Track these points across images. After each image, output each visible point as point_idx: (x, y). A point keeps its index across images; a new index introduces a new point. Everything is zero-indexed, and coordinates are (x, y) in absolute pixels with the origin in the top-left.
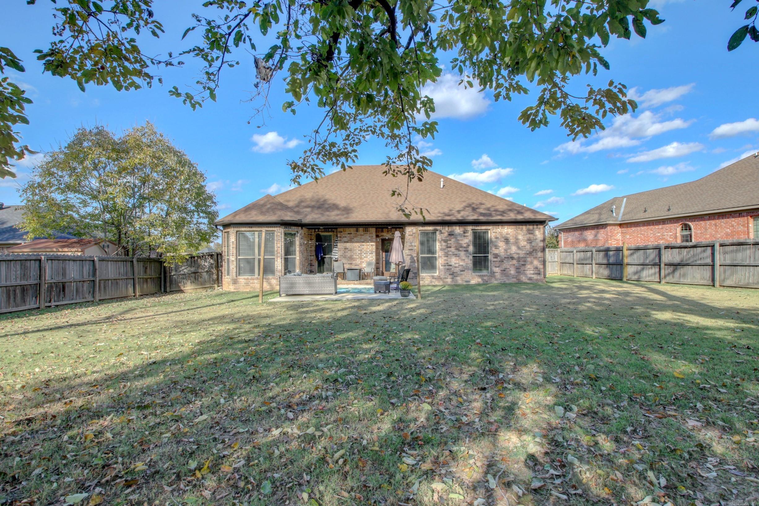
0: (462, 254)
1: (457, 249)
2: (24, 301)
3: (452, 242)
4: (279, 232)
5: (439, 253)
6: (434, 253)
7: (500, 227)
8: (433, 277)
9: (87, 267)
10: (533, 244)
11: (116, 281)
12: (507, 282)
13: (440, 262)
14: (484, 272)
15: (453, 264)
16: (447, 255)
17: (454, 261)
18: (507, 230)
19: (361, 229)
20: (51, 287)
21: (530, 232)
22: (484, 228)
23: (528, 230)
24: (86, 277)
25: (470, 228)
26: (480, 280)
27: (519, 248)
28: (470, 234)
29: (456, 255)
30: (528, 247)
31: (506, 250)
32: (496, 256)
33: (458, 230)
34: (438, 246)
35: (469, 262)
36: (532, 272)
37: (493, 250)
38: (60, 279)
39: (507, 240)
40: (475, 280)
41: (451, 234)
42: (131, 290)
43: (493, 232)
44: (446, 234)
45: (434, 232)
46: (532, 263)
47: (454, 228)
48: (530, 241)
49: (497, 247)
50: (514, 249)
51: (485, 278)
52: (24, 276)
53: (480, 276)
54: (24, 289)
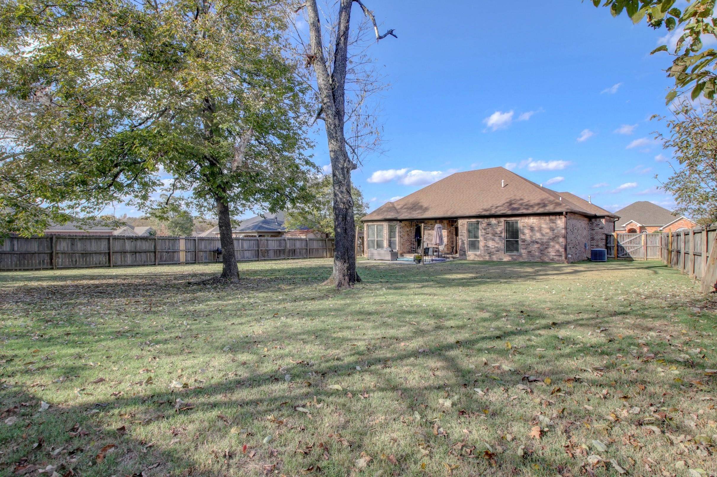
0: (497, 239)
1: (494, 235)
2: (280, 256)
3: (490, 230)
4: (385, 225)
5: (481, 239)
6: (477, 237)
7: (527, 218)
8: (476, 255)
9: (304, 243)
10: (556, 231)
11: (317, 250)
12: (532, 261)
13: (482, 244)
14: (515, 253)
15: (490, 246)
16: (485, 239)
17: (491, 244)
18: (532, 221)
19: (438, 221)
20: (289, 250)
21: (552, 221)
22: (513, 219)
23: (550, 220)
24: (304, 247)
25: (502, 219)
26: (510, 258)
27: (543, 235)
28: (502, 224)
29: (493, 240)
30: (551, 234)
31: (531, 237)
32: (524, 241)
33: (493, 221)
34: (480, 233)
35: (502, 245)
36: (554, 254)
37: (521, 236)
38: (293, 248)
39: (532, 229)
40: (506, 258)
41: (489, 224)
42: (325, 254)
43: (522, 223)
44: (485, 225)
45: (478, 223)
46: (554, 246)
47: (491, 219)
48: (552, 229)
49: (524, 234)
50: (538, 235)
51: (515, 257)
52: (280, 246)
53: (510, 256)
54: (280, 251)
